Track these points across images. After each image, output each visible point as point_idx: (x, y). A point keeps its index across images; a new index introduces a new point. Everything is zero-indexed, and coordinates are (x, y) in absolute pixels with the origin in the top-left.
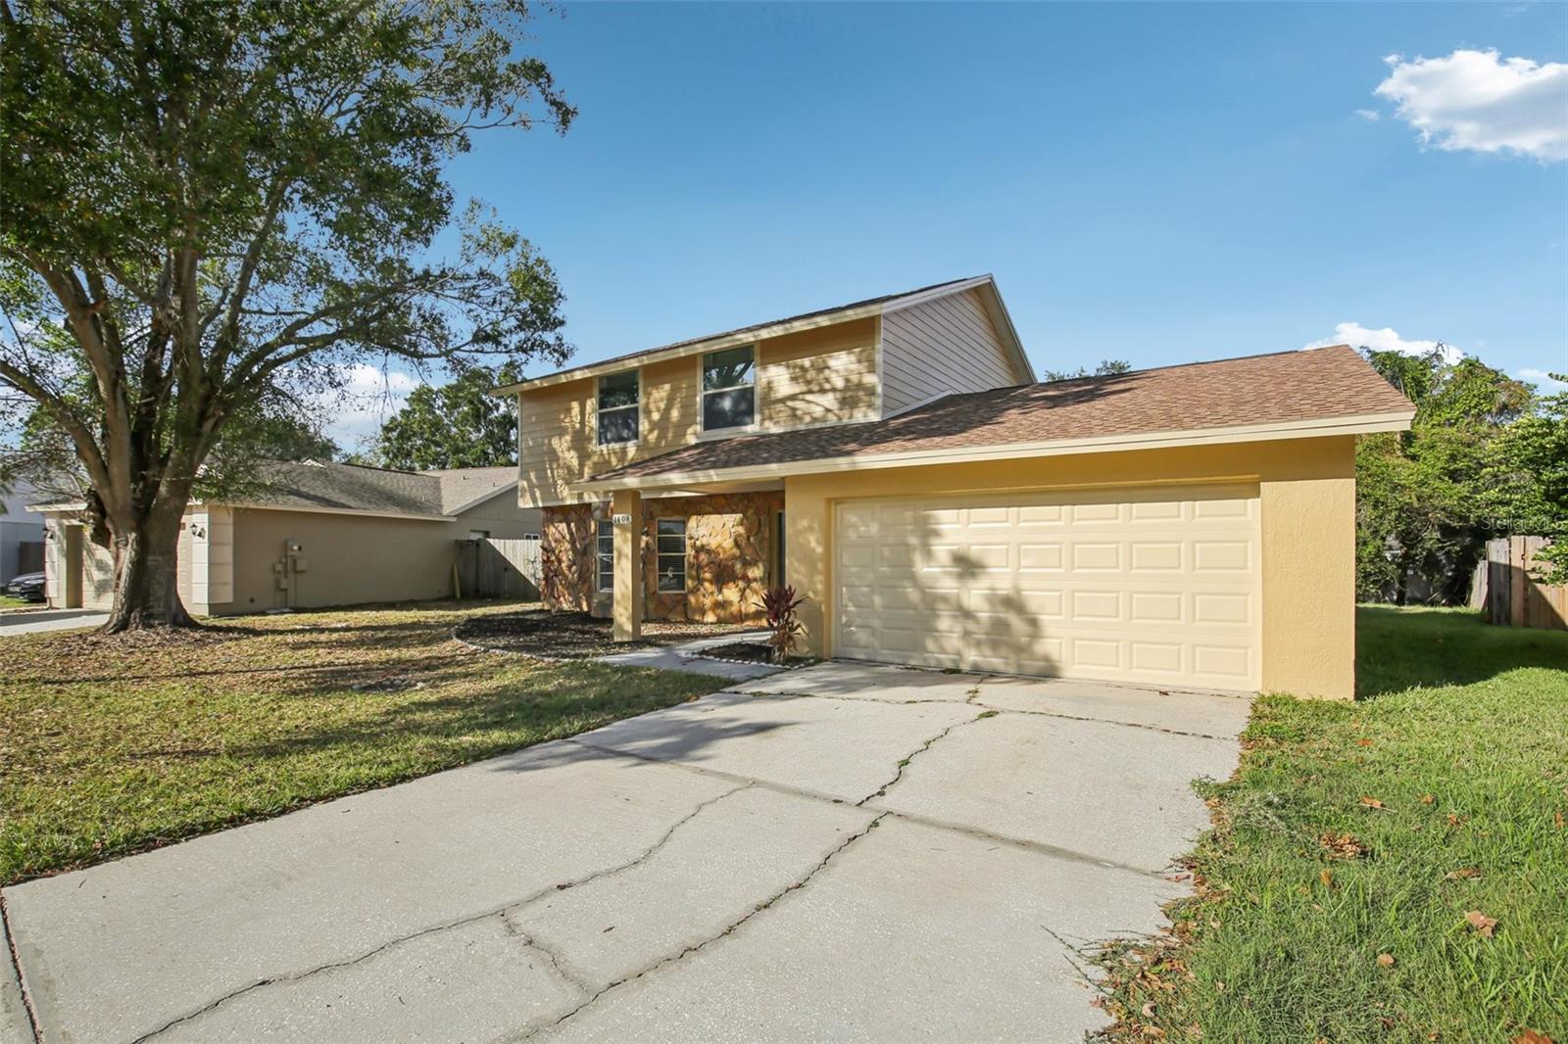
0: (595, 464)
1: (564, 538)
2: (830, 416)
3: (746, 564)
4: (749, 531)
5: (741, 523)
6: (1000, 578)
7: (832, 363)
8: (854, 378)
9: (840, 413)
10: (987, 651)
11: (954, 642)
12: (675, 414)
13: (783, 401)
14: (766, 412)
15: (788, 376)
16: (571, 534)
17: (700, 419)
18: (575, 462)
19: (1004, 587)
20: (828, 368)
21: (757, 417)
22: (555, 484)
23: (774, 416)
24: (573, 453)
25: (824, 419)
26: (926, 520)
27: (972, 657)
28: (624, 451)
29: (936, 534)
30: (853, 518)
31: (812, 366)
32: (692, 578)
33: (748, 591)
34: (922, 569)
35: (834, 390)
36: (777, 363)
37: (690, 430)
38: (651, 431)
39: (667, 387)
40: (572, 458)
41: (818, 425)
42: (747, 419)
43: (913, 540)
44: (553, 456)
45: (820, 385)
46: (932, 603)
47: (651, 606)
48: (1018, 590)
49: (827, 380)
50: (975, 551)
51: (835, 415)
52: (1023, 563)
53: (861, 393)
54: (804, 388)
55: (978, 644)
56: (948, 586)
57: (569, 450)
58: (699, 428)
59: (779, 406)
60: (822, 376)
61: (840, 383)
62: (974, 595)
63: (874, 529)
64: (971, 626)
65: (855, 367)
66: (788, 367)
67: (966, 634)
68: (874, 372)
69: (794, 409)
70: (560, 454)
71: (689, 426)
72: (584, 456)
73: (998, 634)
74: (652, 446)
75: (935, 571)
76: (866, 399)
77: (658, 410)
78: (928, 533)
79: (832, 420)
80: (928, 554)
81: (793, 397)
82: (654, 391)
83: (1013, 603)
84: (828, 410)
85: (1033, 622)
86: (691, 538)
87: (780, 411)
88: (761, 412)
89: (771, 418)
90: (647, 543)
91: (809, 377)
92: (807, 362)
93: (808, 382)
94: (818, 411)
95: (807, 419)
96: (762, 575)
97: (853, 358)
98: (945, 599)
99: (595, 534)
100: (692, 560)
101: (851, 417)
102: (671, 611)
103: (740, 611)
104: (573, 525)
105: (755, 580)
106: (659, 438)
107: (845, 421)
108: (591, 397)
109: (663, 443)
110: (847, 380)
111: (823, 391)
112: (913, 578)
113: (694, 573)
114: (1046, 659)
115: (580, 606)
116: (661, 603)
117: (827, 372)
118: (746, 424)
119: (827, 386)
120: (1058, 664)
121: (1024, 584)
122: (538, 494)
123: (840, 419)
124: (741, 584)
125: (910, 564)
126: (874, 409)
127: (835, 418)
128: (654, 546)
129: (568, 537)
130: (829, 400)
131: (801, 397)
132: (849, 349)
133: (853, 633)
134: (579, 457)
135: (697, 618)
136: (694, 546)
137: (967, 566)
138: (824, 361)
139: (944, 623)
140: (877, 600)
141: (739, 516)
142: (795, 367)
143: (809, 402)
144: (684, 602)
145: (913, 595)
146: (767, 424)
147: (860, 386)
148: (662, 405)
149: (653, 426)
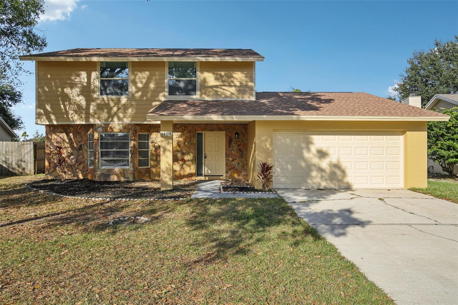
0: (98, 104)
1: (64, 141)
2: (233, 96)
3: (183, 154)
4: (185, 140)
5: (181, 136)
6: (333, 158)
7: (234, 75)
8: (244, 83)
9: (238, 96)
10: (329, 182)
11: (318, 180)
12: (152, 86)
13: (212, 87)
14: (203, 91)
15: (214, 78)
16: (70, 139)
17: (167, 90)
18: (83, 103)
19: (334, 161)
20: (233, 77)
21: (198, 93)
22: (67, 113)
23: (207, 93)
24: (81, 97)
25: (231, 97)
26: (308, 138)
27: (324, 184)
28: (119, 100)
29: (312, 143)
30: (279, 137)
31: (225, 75)
32: (153, 160)
33: (184, 166)
34: (306, 155)
35: (235, 86)
36: (209, 71)
37: (161, 94)
38: (137, 92)
39: (147, 73)
40: (82, 100)
41: (228, 99)
42: (192, 93)
43: (303, 145)
44: (66, 98)
45: (229, 83)
46: (309, 167)
47: (136, 174)
48: (338, 161)
49: (232, 82)
50: (324, 149)
51: (236, 96)
52: (340, 154)
53: (247, 89)
54: (222, 84)
55: (326, 180)
56: (315, 160)
57: (78, 95)
58: (167, 94)
59: (210, 89)
60: (230, 80)
61: (238, 84)
62: (324, 164)
63: (288, 141)
64: (324, 174)
65: (244, 78)
66: (214, 74)
67: (322, 177)
68: (252, 82)
69: (217, 91)
70: (71, 97)
71: (161, 92)
72: (89, 100)
73: (332, 176)
74: (137, 99)
75: (311, 156)
76: (249, 91)
77: (141, 82)
78: (309, 143)
79: (234, 98)
80: (309, 150)
81: (216, 86)
82: (139, 74)
83: (337, 166)
84: (232, 94)
85: (343, 172)
86: (152, 142)
87: (210, 91)
88: (200, 90)
89: (205, 94)
90: (134, 144)
91: (224, 79)
92: (223, 73)
93: (223, 81)
94: (228, 94)
95: (223, 96)
96: (192, 158)
97: (243, 75)
98: (315, 165)
99: (98, 139)
100: (153, 152)
101: (243, 97)
102: (144, 176)
103: (180, 174)
104: (71, 134)
105: (188, 160)
106: (142, 96)
107: (241, 99)
108: (95, 71)
109: (145, 98)
110: (241, 83)
111: (230, 86)
112: (303, 158)
113: (154, 158)
114: (347, 183)
115: (78, 176)
116: (140, 172)
117: (232, 79)
118: (192, 95)
119: (232, 84)
120: (350, 184)
121: (341, 160)
122: (53, 117)
123: (238, 98)
124: (181, 163)
125: (302, 153)
126: (253, 96)
127: (236, 97)
128: (137, 146)
129: (67, 140)
130: (233, 90)
131: (220, 87)
132: (242, 72)
133: (280, 179)
134: (86, 100)
135: (156, 178)
136: (154, 146)
137: (322, 154)
138: (231, 74)
139: (314, 174)
140: (289, 167)
141: (179, 134)
142: (217, 74)
143: (224, 89)
144: (148, 171)
145: (303, 164)
146: (203, 96)
147: (247, 86)
148: (144, 81)
149: (138, 90)
